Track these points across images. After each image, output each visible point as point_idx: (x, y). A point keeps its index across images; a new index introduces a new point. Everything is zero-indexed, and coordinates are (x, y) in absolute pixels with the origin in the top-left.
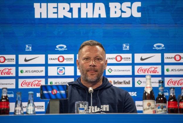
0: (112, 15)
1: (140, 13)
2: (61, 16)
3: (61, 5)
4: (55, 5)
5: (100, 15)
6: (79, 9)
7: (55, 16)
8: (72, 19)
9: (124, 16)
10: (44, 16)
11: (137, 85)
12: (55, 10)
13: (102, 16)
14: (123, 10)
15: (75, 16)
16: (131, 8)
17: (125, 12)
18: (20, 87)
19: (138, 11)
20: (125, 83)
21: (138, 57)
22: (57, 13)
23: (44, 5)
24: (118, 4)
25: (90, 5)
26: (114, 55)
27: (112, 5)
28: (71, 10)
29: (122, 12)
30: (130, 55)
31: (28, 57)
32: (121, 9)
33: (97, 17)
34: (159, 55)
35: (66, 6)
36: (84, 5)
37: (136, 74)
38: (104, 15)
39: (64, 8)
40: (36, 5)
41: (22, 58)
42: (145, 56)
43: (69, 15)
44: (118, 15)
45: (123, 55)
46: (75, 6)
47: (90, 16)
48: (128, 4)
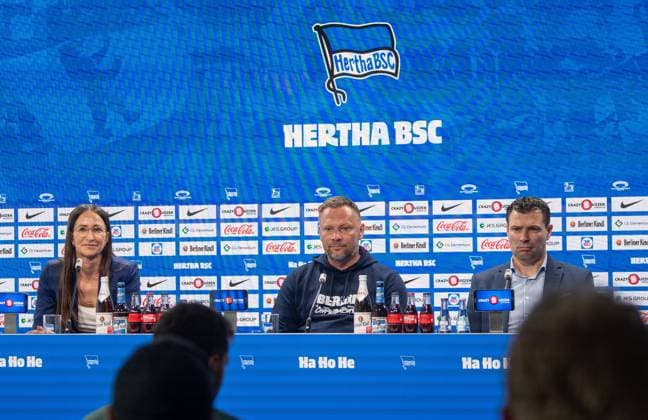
0: (399, 141)
1: (440, 138)
2: (323, 144)
3: (323, 127)
4: (314, 127)
5: (380, 141)
6: (350, 132)
7: (314, 144)
8: (339, 149)
9: (417, 141)
10: (298, 144)
11: (436, 250)
12: (314, 135)
13: (383, 143)
14: (415, 132)
15: (344, 142)
16: (426, 129)
17: (418, 136)
18: (264, 252)
19: (437, 135)
20: (419, 246)
21: (437, 205)
22: (317, 139)
23: (298, 127)
24: (407, 124)
25: (366, 125)
26: (401, 204)
27: (398, 125)
28: (337, 135)
29: (414, 135)
30: (425, 203)
31: (277, 207)
32: (412, 132)
33: (377, 143)
34: (469, 202)
35: (331, 127)
36: (356, 126)
37: (435, 231)
38: (386, 141)
39: (327, 132)
40: (287, 128)
41: (267, 208)
42: (448, 203)
43: (334, 142)
44: (407, 141)
45: (416, 203)
46: (343, 128)
47: (366, 142)
48: (423, 123)
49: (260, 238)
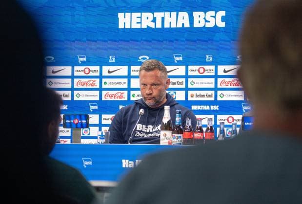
0: (196, 25)
1: (224, 23)
2: (144, 26)
3: (145, 15)
4: (139, 14)
5: (183, 24)
6: (163, 19)
7: (138, 26)
8: (156, 30)
9: (208, 25)
10: (128, 26)
12: (139, 20)
13: (185, 26)
14: (207, 19)
15: (159, 25)
16: (215, 17)
17: (209, 22)
18: (103, 99)
19: (222, 21)
20: (207, 96)
22: (141, 23)
23: (128, 15)
24: (202, 14)
25: (174, 14)
26: (197, 67)
27: (196, 14)
28: (154, 20)
29: (206, 21)
30: (213, 67)
31: (112, 68)
32: (205, 18)
33: (181, 26)
35: (150, 15)
36: (167, 14)
37: (219, 86)
38: (187, 25)
39: (148, 18)
40: (120, 15)
43: (152, 25)
44: (201, 25)
45: (206, 67)
46: (159, 15)
47: (173, 26)
48: (213, 13)
49: (101, 90)
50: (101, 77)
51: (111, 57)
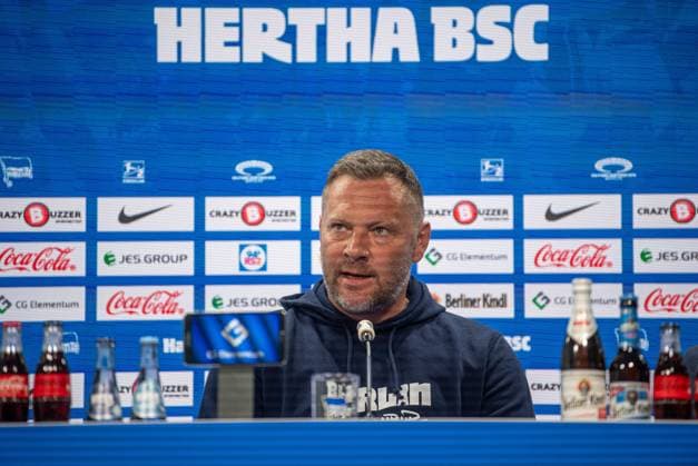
0: (443, 53)
1: (545, 47)
2: (253, 56)
3: (254, 16)
4: (231, 14)
5: (396, 52)
6: (322, 32)
7: (231, 56)
8: (295, 69)
9: (486, 55)
10: (191, 55)
11: (532, 313)
12: (233, 34)
13: (403, 58)
14: (483, 33)
15: (307, 54)
16: (510, 26)
17: (490, 42)
18: (102, 316)
19: (538, 40)
20: (489, 301)
21: (536, 208)
22: (239, 44)
23: (191, 14)
24: (463, 14)
25: (361, 15)
27: (440, 16)
28: (290, 35)
29: (480, 40)
31: (133, 205)
32: (474, 31)
33: (388, 58)
35: (273, 17)
36: (337, 15)
38: (410, 54)
39: (265, 28)
40: (163, 16)
41: (109, 211)
43: (282, 53)
44: (462, 54)
46: (306, 19)
47: (362, 55)
48: (503, 12)
49: (91, 282)
50: (92, 236)
51: (128, 166)
